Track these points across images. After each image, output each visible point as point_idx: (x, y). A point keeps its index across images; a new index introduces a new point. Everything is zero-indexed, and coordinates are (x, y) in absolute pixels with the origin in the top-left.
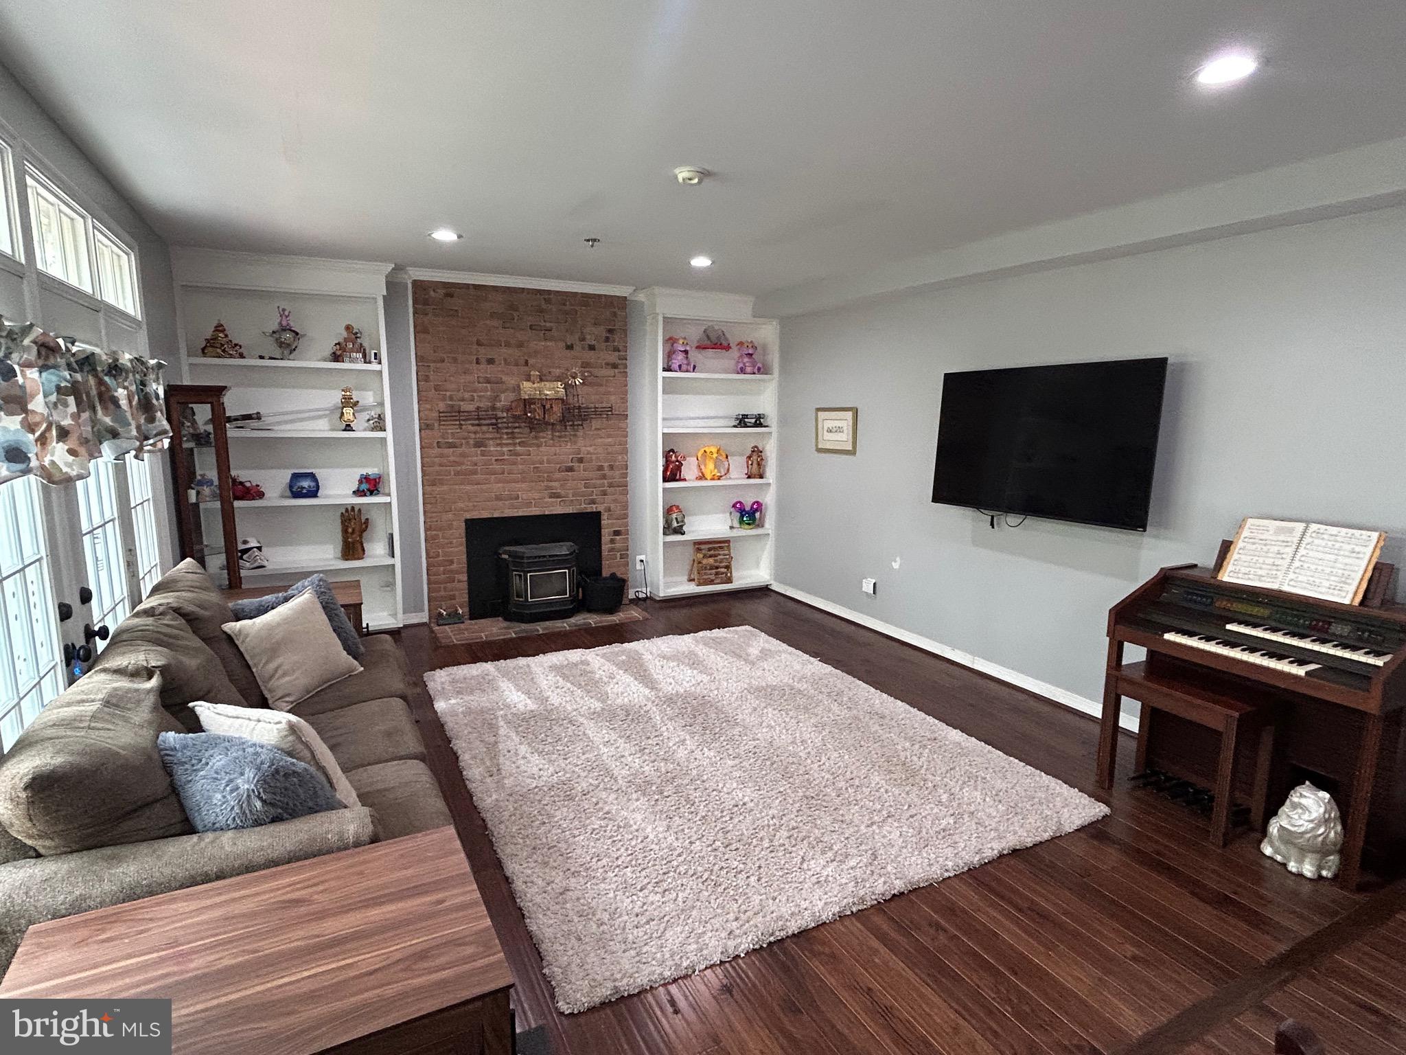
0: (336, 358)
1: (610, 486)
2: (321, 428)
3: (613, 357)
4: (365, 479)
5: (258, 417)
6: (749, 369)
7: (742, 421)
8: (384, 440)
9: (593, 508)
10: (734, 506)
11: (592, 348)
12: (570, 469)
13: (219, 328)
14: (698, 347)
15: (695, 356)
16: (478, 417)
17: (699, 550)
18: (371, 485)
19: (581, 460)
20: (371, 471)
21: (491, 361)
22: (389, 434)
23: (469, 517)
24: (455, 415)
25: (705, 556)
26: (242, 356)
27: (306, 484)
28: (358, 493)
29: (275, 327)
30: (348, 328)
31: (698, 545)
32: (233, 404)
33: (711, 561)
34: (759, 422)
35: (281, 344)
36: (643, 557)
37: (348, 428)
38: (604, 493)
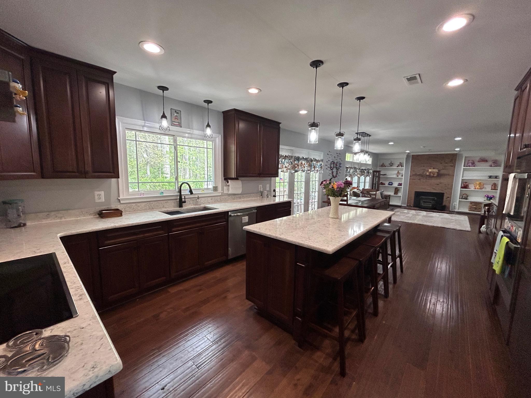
0: (397, 167)
1: (447, 188)
2: (395, 176)
3: (452, 165)
4: (399, 183)
5: (386, 174)
6: (493, 166)
7: (490, 177)
8: (402, 178)
9: (443, 192)
10: (485, 196)
11: (447, 163)
12: (438, 185)
13: (383, 164)
14: (479, 161)
15: (476, 163)
16: (419, 175)
17: (471, 204)
18: (400, 184)
19: (441, 183)
20: (401, 183)
21: (424, 166)
22: (403, 177)
23: (416, 191)
24: (416, 175)
25: (473, 205)
26: (386, 167)
27: (391, 183)
28: (398, 185)
29: (390, 163)
30: (400, 162)
31: (471, 203)
32: (382, 173)
33: (475, 206)
34: (496, 177)
35: (390, 165)
36: (456, 203)
37: (398, 176)
38: (446, 189)
